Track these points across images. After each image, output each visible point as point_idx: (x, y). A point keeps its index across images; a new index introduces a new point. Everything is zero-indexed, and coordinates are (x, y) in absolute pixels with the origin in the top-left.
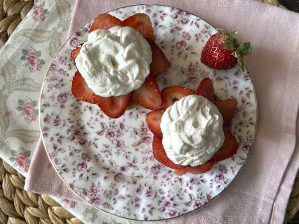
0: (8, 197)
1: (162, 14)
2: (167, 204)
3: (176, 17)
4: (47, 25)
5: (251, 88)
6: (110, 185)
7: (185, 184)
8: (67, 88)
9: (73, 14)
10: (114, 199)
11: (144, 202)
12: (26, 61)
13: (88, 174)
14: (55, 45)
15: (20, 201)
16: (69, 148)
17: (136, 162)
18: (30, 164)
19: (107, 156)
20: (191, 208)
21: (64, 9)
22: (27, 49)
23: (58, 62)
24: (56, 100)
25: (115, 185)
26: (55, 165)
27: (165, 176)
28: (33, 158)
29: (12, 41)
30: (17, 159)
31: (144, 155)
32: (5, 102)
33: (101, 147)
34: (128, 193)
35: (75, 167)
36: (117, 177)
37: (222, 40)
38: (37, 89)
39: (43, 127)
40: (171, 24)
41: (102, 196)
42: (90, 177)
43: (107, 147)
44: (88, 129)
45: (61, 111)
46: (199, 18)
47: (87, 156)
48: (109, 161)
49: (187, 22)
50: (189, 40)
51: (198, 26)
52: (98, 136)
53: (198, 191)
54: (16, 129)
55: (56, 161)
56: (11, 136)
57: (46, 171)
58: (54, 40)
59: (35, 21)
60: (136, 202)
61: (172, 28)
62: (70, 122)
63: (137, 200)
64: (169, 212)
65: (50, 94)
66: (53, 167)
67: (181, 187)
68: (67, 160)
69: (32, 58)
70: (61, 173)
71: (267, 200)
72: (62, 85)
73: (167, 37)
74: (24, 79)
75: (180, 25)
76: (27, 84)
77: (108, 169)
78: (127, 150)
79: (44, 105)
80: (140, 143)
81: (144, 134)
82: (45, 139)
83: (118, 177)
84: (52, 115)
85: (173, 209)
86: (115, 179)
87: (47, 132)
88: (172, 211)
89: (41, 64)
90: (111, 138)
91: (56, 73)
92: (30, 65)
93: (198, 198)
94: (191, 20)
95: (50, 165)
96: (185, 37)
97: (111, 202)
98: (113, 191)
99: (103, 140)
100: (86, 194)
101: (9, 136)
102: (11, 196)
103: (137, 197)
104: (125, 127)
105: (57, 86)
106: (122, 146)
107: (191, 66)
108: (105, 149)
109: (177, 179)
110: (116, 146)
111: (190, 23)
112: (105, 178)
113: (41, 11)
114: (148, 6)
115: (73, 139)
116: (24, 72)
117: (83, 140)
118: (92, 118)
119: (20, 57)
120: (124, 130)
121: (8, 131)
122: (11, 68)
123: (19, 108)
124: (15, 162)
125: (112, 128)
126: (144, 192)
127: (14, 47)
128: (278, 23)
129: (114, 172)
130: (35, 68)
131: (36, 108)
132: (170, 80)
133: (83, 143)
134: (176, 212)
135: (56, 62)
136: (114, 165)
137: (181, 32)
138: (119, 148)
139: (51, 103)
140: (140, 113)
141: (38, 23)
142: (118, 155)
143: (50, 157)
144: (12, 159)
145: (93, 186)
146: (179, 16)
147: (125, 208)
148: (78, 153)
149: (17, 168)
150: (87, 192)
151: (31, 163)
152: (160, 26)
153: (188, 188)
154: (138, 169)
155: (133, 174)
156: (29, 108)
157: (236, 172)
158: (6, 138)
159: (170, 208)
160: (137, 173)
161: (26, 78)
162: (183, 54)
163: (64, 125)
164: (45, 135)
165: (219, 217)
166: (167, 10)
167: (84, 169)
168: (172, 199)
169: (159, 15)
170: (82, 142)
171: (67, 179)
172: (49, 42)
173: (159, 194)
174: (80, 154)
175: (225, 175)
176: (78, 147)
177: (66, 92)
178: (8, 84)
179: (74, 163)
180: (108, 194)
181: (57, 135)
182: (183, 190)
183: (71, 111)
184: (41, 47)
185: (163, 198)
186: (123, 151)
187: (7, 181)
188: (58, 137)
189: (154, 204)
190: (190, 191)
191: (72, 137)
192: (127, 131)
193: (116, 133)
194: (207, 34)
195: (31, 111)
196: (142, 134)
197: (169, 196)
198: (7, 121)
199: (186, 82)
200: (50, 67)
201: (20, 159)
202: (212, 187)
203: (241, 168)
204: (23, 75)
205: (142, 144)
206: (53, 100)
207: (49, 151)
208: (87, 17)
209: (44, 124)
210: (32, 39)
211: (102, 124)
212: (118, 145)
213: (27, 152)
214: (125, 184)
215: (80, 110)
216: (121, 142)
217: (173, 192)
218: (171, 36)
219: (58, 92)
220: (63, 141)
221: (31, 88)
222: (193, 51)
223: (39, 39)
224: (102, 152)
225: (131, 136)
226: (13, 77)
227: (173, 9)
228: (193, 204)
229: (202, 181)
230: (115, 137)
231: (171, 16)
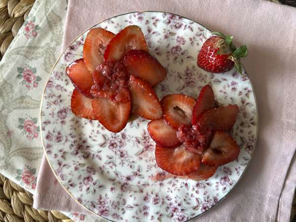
0: (18, 214)
1: (155, 20)
2: (175, 209)
3: (169, 22)
4: (39, 41)
5: (250, 88)
6: (117, 196)
7: (191, 188)
8: (65, 104)
9: (64, 28)
10: (123, 209)
11: (152, 209)
12: (23, 79)
13: (95, 186)
14: (49, 60)
15: (30, 217)
16: (73, 163)
17: (140, 170)
18: (36, 181)
19: (111, 167)
20: (199, 212)
21: (55, 23)
22: (22, 67)
23: (54, 78)
24: (56, 117)
25: (122, 195)
26: (62, 180)
27: (170, 183)
28: (39, 175)
29: (6, 61)
30: (24, 178)
31: (148, 164)
32: (5, 122)
33: (105, 159)
34: (136, 202)
35: (81, 181)
36: (123, 188)
37: (217, 45)
38: (36, 106)
39: (46, 144)
40: (165, 30)
41: (110, 207)
42: (97, 190)
43: (111, 158)
44: (90, 142)
45: (62, 126)
46: (192, 22)
47: (92, 169)
48: (114, 172)
49: (180, 26)
50: (184, 44)
51: (192, 30)
52: (101, 149)
53: (205, 194)
54: (18, 148)
55: (62, 177)
56: (15, 155)
57: (52, 187)
58: (48, 55)
59: (28, 38)
60: (144, 211)
61: (165, 34)
62: (72, 137)
63: (145, 208)
64: (177, 217)
65: (50, 110)
66: (59, 183)
67: (187, 191)
68: (73, 175)
69: (27, 76)
70: (68, 189)
71: (273, 197)
72: (61, 101)
73: (161, 43)
74: (22, 98)
75: (174, 30)
76: (26, 102)
77: (114, 180)
78: (131, 160)
79: (45, 123)
80: (143, 151)
81: (147, 143)
82: (49, 156)
83: (124, 187)
84: (54, 132)
85: (181, 214)
86: (122, 189)
87: (51, 149)
88: (181, 216)
89: (37, 80)
90: (114, 149)
91: (54, 89)
92: (27, 83)
93: (205, 201)
94: (184, 24)
95: (56, 181)
96: (179, 42)
97: (120, 213)
98: (121, 201)
99: (106, 152)
100: (94, 207)
101: (13, 156)
102: (21, 213)
103: (145, 206)
104: (127, 137)
105: (56, 102)
106: (126, 156)
107: (188, 70)
108: (109, 161)
109: (182, 185)
110: (120, 156)
111: (183, 27)
112: (112, 189)
113: (33, 28)
114: (139, 13)
115: (77, 153)
116: (21, 91)
117: (86, 153)
118: (93, 131)
119: (16, 75)
120: (126, 140)
121: (11, 151)
122: (8, 88)
123: (21, 127)
124: (21, 180)
125: (114, 139)
126: (151, 200)
127: (8, 66)
129: (119, 183)
130: (31, 85)
131: (37, 125)
132: (168, 86)
133: (87, 156)
134: (184, 217)
135: (52, 78)
136: (119, 176)
137: (175, 37)
138: (122, 158)
139: (52, 120)
140: (140, 122)
141: (30, 40)
142: (122, 165)
143: (56, 173)
144: (18, 178)
145: (101, 199)
146: (172, 20)
147: (133, 217)
148: (82, 167)
149: (25, 186)
150: (95, 204)
151: (38, 180)
152: (154, 33)
153: (194, 193)
154: (143, 178)
155: (139, 183)
156: (30, 125)
157: (241, 173)
158: (10, 158)
159: (178, 214)
160: (142, 181)
161: (25, 96)
162: (179, 59)
163: (66, 140)
164: (49, 152)
165: (227, 218)
166: (159, 16)
167: (90, 183)
168: (179, 205)
169: (152, 21)
170: (85, 155)
171: (75, 194)
172: (43, 58)
173: (166, 201)
174: (85, 168)
175: (230, 177)
176: (82, 161)
177: (65, 108)
178: (7, 104)
179: (80, 177)
180: (116, 205)
181: (61, 151)
182: (190, 195)
183: (72, 126)
184: (36, 64)
185: (170, 204)
186: (127, 161)
187: (15, 199)
188: (62, 153)
189: (163, 211)
190: (196, 196)
191: (75, 152)
192: (129, 141)
193: (118, 144)
194: (201, 37)
195: (32, 128)
196: (145, 143)
197: (176, 202)
198: (9, 142)
199: (184, 87)
200: (47, 84)
201: (26, 177)
202: (218, 189)
203: (246, 168)
204: (21, 94)
205: (146, 153)
206: (53, 117)
207: (54, 167)
208: (79, 29)
209: (47, 142)
210: (25, 56)
211: (104, 136)
212: (122, 155)
213: (32, 170)
214: (132, 193)
215: (81, 124)
216: (124, 152)
217: (180, 198)
218: (165, 42)
219: (57, 108)
220: (66, 156)
221: (29, 105)
222: (189, 55)
223: (33, 56)
224: (106, 163)
225: (134, 145)
226: (11, 96)
227: (165, 14)
228: (201, 208)
229: (208, 184)
230: (118, 148)
231: (164, 22)
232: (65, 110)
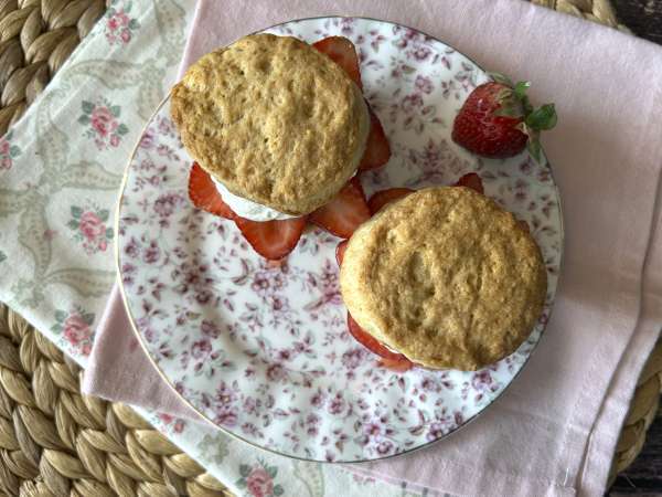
0: (44, 407)
1: (375, 37)
2: (374, 429)
3: (405, 45)
4: (134, 53)
5: (554, 197)
6: (257, 387)
7: (411, 389)
8: (174, 186)
9: (189, 31)
10: (266, 417)
11: (327, 423)
12: (90, 126)
13: (213, 363)
14: (150, 94)
15: (69, 417)
16: (175, 309)
17: (311, 340)
18: (92, 339)
19: (252, 328)
20: (422, 440)
21: (171, 20)
22: (93, 102)
23: (157, 130)
24: (150, 210)
25: (268, 387)
26: (148, 344)
27: (369, 373)
28: (100, 328)
29: (62, 84)
30: (68, 330)
31: (328, 329)
32: (43, 211)
33: (240, 310)
34: (293, 405)
35: (187, 347)
36: (272, 373)
37: (498, 97)
38: (110, 185)
39: (122, 264)
40: (394, 59)
41: (241, 409)
42: (218, 370)
43: (253, 310)
44: (214, 271)
45: (161, 232)
46: (451, 49)
47: (211, 327)
48: (257, 339)
49: (426, 56)
50: (428, 93)
51: (448, 65)
52: (234, 287)
53: (438, 404)
54: (64, 267)
55: (149, 336)
56: (55, 281)
57: (126, 355)
58: (148, 84)
59: (111, 44)
60: (310, 424)
61: (393, 67)
62: (179, 256)
63: (313, 419)
64: (376, 445)
65: (139, 196)
66: (141, 349)
67: (402, 395)
68: (171, 334)
69: (101, 121)
70: (157, 361)
71: (578, 429)
72: (165, 179)
73: (384, 85)
74: (84, 164)
75: (412, 62)
76: (90, 175)
77: (254, 355)
78: (295, 318)
79: (127, 219)
80: (320, 304)
81: (330, 287)
82: (127, 290)
83: (274, 371)
84: (143, 239)
85: (385, 439)
86: (269, 374)
87: (132, 275)
88: (384, 444)
89: (120, 132)
90: (263, 292)
91: (153, 152)
92: (98, 136)
93: (437, 418)
94: (435, 52)
95: (135, 344)
96: (420, 87)
97: (259, 423)
98: (264, 399)
99: (245, 295)
100: (208, 405)
101: (50, 282)
102: (50, 407)
103: (312, 414)
104: (291, 269)
105: (155, 181)
106: (284, 308)
107: (431, 147)
108: (250, 314)
109: (394, 380)
110: (271, 308)
111: (431, 58)
112: (249, 372)
113: (124, 23)
114: (346, 20)
115: (185, 290)
116: (83, 150)
117: (204, 293)
118: (223, 249)
119: (78, 116)
120: (288, 276)
121: (49, 271)
122: (57, 141)
123: (73, 224)
124: (62, 334)
125: (264, 271)
126: (327, 403)
127: (64, 95)
128: (614, 62)
129: (265, 362)
130: (107, 140)
131: (107, 225)
132: (387, 175)
133: (205, 299)
134: (391, 446)
135: (152, 130)
136: (267, 348)
137: (414, 77)
138: (277, 312)
139: (142, 216)
140: (322, 242)
141: (115, 47)
142: (275, 326)
143: (137, 327)
144: (56, 329)
145: (223, 389)
146: (410, 42)
147: (286, 435)
148: (192, 319)
149: (67, 348)
150: (211, 400)
151: (97, 338)
152: (371, 63)
153: (416, 399)
154: (315, 357)
155: (305, 367)
156: (93, 223)
157: (517, 368)
158: (45, 286)
159: (379, 438)
160: (313, 365)
161: (89, 160)
162: (416, 122)
163: (167, 261)
164: (128, 281)
165: (478, 460)
166: (386, 29)
167: (205, 354)
168: (383, 421)
169: (369, 39)
170: (202, 297)
171: (170, 373)
172: (137, 88)
173: (357, 409)
174: (198, 322)
175: (493, 374)
176: (194, 307)
177: (172, 193)
178: (51, 174)
179: (185, 339)
180: (253, 407)
181: (152, 281)
182: (408, 403)
183: (181, 233)
184: (121, 98)
185: (365, 417)
186: (286, 319)
187: (42, 375)
188: (155, 285)
189: (348, 429)
190: (420, 405)
191: (181, 288)
192: (294, 278)
193: (272, 282)
194: (466, 82)
195: (97, 230)
196: (326, 286)
197: (377, 413)
198: (47, 252)
199: (419, 181)
200: (141, 141)
201: (73, 330)
202: (465, 398)
203: (527, 360)
204: (82, 155)
205: (326, 306)
206: (145, 209)
207: (134, 313)
208: (219, 37)
209: (126, 259)
210: (102, 80)
211: (244, 263)
212: (277, 306)
213: (88, 315)
214: (288, 386)
215: (199, 233)
216: (283, 301)
217: (386, 406)
218: (391, 83)
219: (155, 193)
220: (163, 294)
221: (97, 182)
222: (436, 116)
223: (118, 81)
224: (242, 319)
225: (303, 289)
226: (62, 158)
227: (398, 28)
228: (426, 431)
229: (447, 384)
230: (270, 290)
231: (393, 42)
232: (172, 198)
